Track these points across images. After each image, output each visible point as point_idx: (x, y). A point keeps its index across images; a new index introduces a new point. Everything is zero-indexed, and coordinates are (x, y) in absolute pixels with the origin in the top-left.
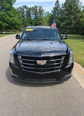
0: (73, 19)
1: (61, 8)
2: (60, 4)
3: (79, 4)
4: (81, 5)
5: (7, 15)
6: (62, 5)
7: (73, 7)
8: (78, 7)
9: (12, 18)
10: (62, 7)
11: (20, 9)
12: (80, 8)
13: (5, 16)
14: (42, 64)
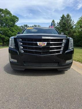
0: (67, 34)
1: (56, 26)
2: (55, 23)
3: (71, 22)
4: (73, 23)
5: (9, 31)
6: (58, 23)
7: (67, 24)
8: (71, 24)
9: (14, 33)
10: (58, 25)
11: (22, 28)
12: (73, 25)
13: (8, 31)
14: (43, 46)
